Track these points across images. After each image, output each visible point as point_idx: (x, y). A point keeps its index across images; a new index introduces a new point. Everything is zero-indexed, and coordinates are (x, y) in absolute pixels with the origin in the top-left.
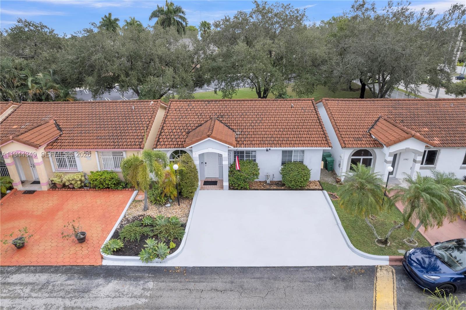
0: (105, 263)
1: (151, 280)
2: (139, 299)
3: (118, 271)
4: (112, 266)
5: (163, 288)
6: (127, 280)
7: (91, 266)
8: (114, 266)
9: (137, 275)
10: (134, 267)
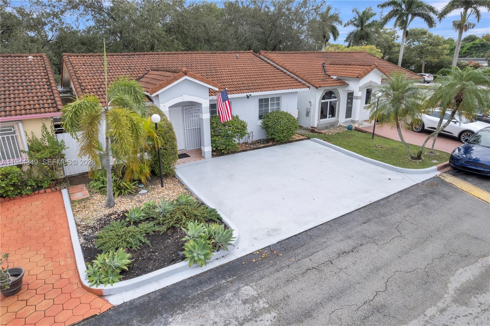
0: (116, 300)
1: (241, 285)
2: (258, 319)
3: (162, 299)
4: (139, 298)
5: (274, 285)
6: (196, 304)
7: (88, 319)
8: (143, 296)
9: (205, 289)
10: (184, 281)
